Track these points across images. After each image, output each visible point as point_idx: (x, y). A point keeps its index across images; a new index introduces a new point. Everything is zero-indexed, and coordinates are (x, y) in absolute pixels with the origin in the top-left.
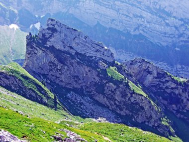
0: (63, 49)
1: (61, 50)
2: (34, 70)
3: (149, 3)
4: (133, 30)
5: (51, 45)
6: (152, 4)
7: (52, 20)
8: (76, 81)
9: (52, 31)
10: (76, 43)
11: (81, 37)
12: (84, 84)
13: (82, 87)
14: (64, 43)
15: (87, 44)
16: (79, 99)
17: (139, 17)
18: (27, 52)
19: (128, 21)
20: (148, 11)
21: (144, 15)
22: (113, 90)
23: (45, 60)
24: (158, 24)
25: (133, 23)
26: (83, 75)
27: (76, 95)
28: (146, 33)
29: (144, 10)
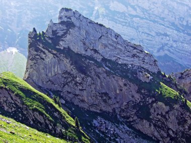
0: (84, 52)
1: (81, 55)
2: (40, 85)
3: (173, 19)
4: (156, 51)
5: (66, 46)
6: (177, 20)
7: (67, 10)
8: (105, 101)
9: (67, 27)
10: (103, 44)
11: (110, 36)
12: (117, 105)
13: (114, 110)
14: (84, 44)
15: (119, 47)
16: (112, 128)
17: (163, 35)
18: (29, 57)
19: (150, 40)
20: (173, 28)
21: (168, 33)
22: (164, 113)
23: (57, 69)
24: (187, 44)
25: (156, 42)
26: (116, 91)
27: (107, 122)
28: (173, 53)
29: (168, 27)
